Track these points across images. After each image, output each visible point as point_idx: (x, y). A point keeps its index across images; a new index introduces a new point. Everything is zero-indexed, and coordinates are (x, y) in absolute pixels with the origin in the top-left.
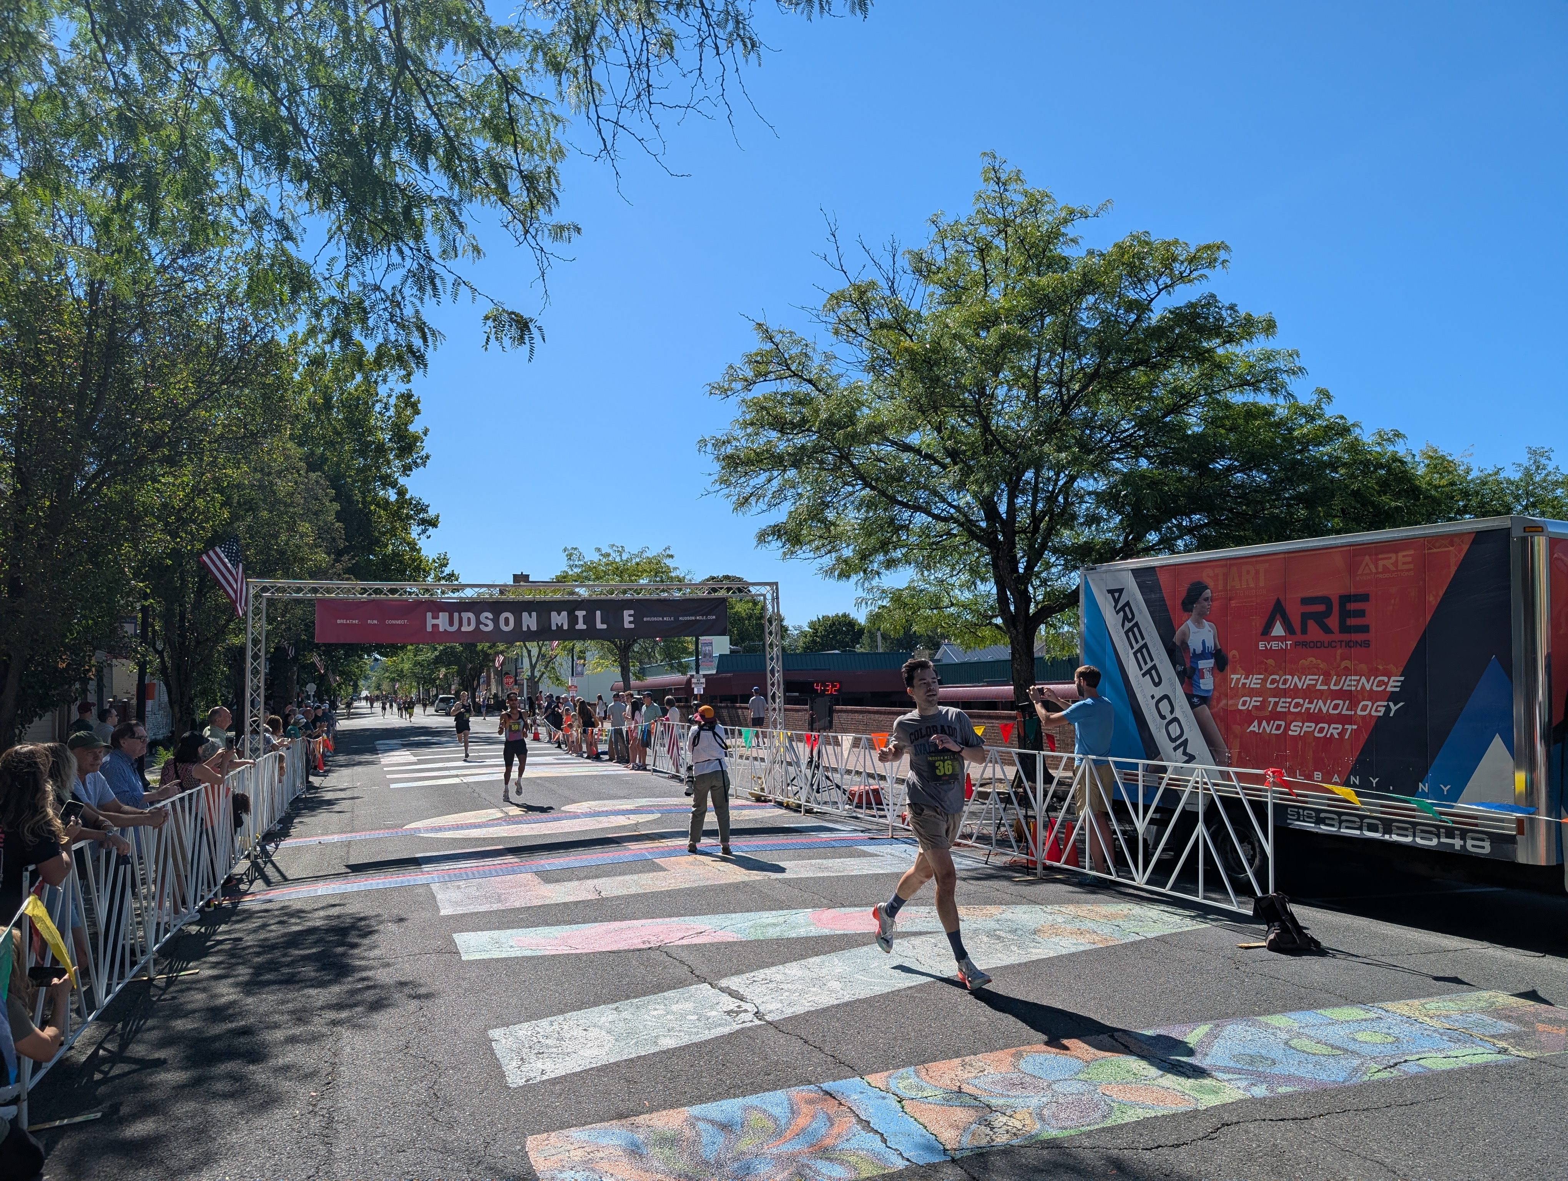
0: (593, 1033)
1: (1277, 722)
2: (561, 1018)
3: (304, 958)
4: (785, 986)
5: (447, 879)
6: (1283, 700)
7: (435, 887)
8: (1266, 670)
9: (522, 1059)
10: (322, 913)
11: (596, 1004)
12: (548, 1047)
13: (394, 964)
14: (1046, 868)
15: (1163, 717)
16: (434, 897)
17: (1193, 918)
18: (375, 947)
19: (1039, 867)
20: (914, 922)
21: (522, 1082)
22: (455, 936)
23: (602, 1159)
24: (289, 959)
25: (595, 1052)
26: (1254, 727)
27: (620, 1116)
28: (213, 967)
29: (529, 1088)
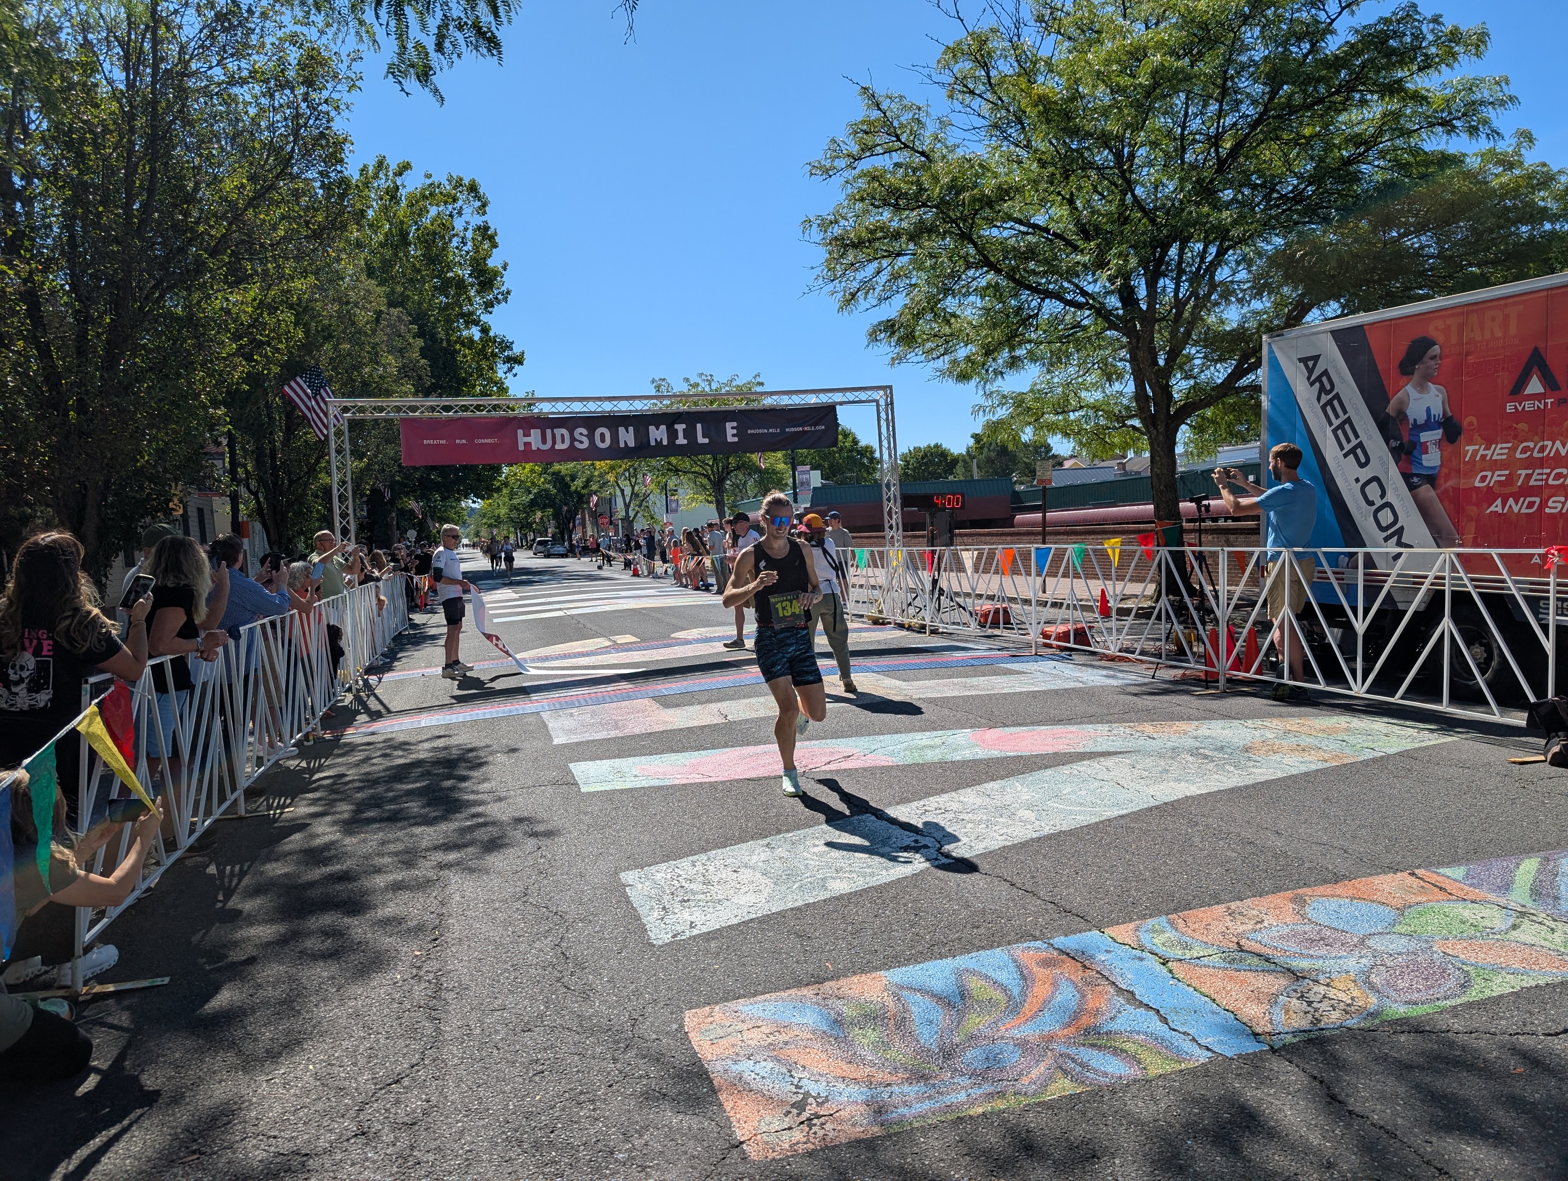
0: (746, 875)
1: (1528, 499)
2: (703, 857)
3: (409, 793)
4: (967, 817)
5: (558, 706)
6: (1537, 471)
7: (545, 716)
8: (1515, 437)
9: (664, 908)
10: (427, 745)
11: (742, 840)
12: (694, 893)
13: (505, 798)
14: (1229, 681)
15: (1371, 503)
16: (546, 726)
17: (1432, 731)
18: (486, 780)
19: (1222, 680)
20: (1095, 741)
21: (667, 938)
22: (571, 765)
23: (786, 1043)
24: (391, 794)
25: (751, 898)
26: (1497, 507)
27: (799, 984)
28: (310, 805)
29: (677, 946)
